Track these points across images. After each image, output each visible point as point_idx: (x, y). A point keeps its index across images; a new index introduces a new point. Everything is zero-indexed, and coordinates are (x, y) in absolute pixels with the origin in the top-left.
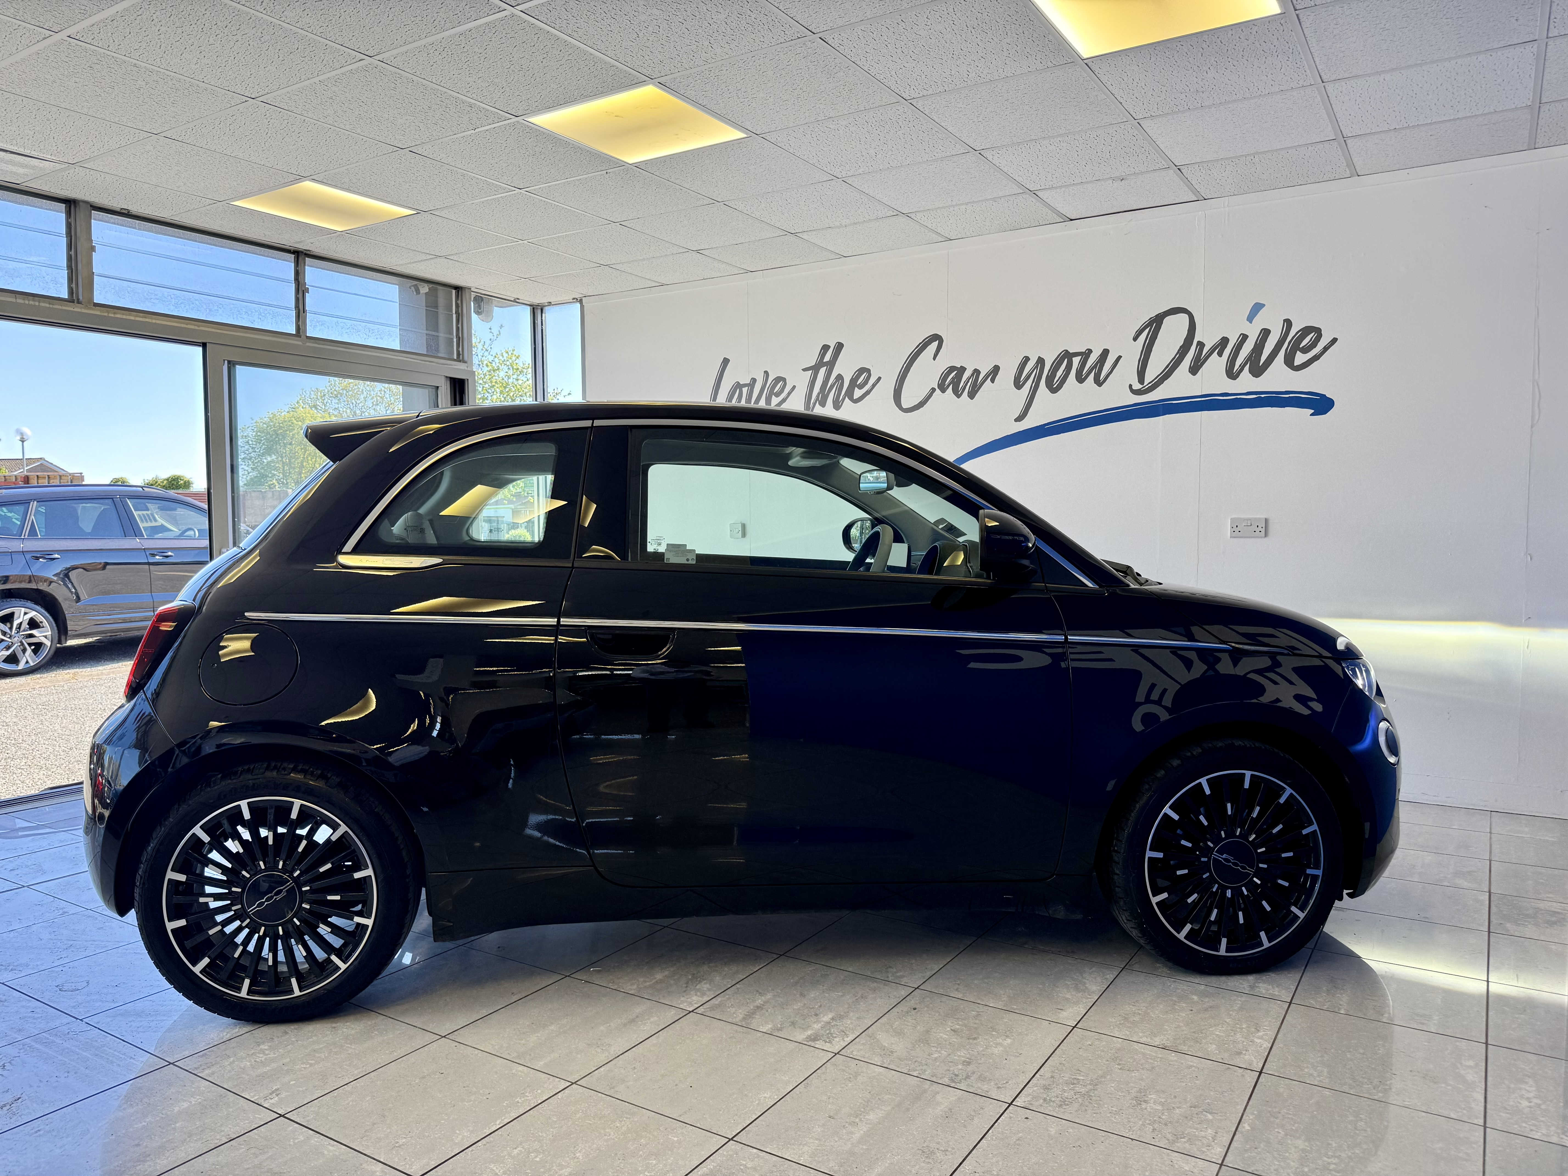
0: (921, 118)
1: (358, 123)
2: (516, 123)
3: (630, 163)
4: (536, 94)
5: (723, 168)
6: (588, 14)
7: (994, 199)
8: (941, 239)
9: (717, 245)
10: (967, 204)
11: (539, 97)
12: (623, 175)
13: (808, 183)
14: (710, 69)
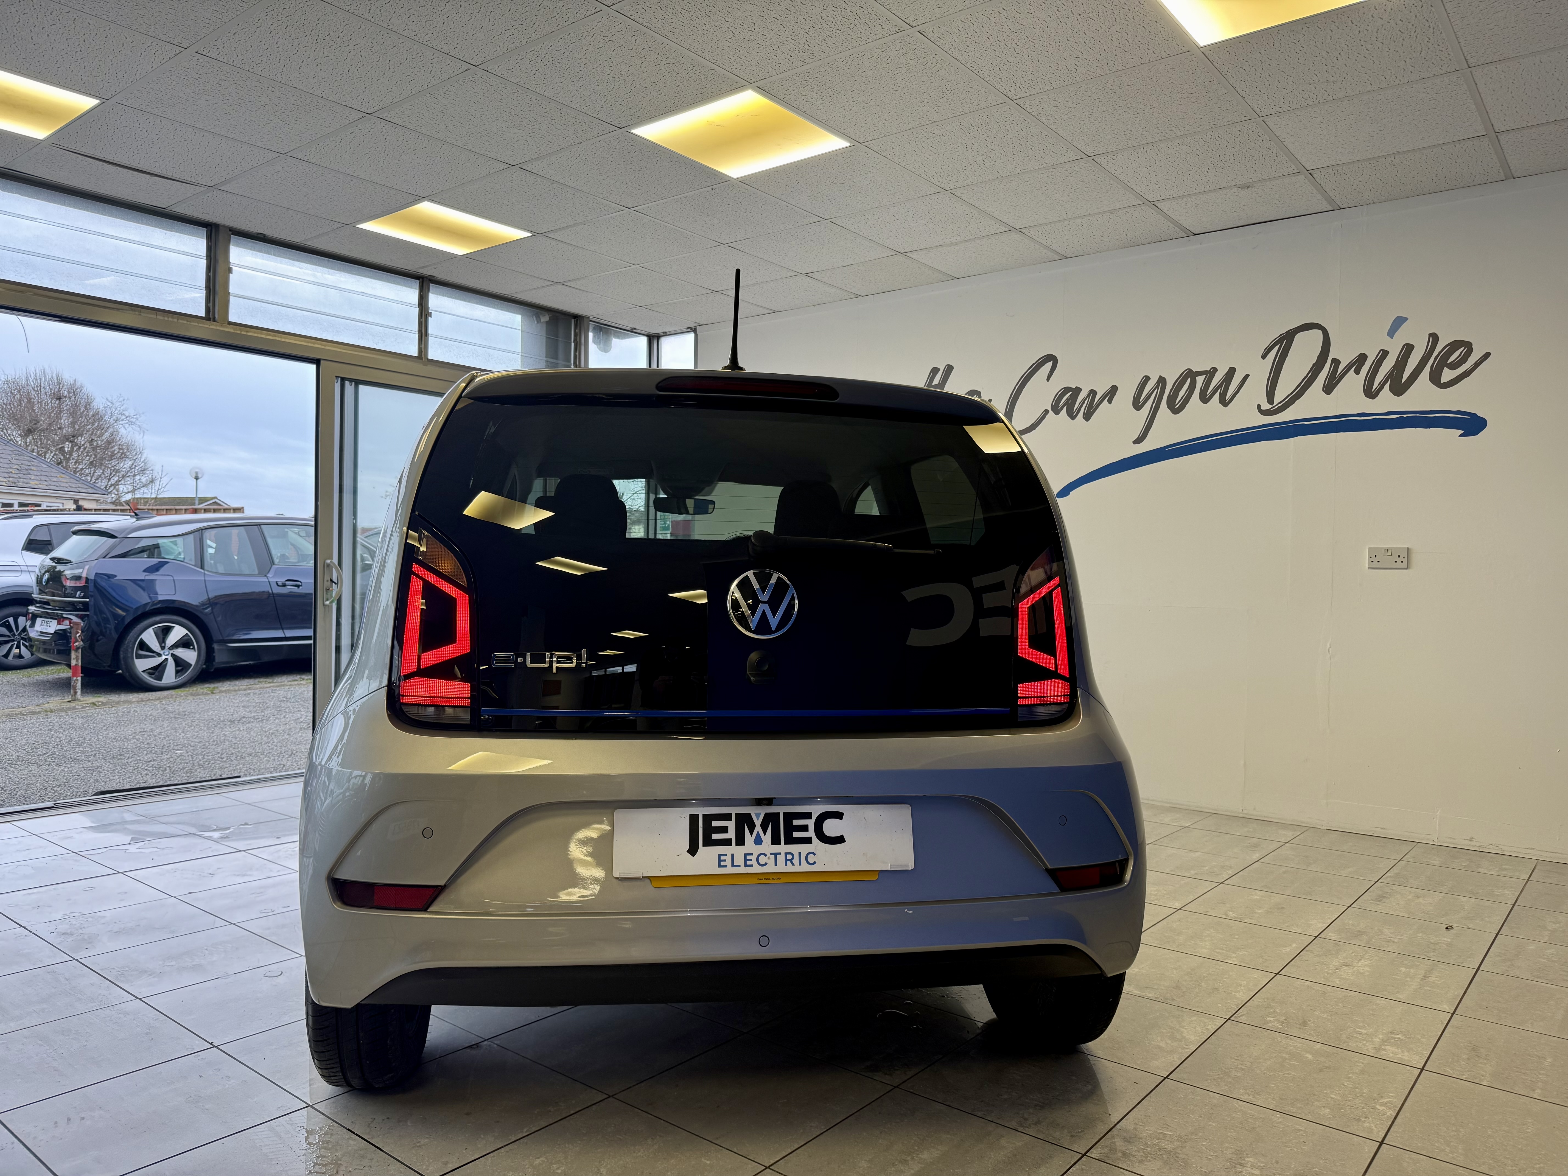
0: (1029, 120)
1: (469, 138)
2: (620, 136)
3: (735, 176)
4: (637, 103)
5: (828, 181)
6: (683, 12)
7: (1111, 212)
8: (1057, 257)
9: (827, 267)
10: (1083, 217)
11: (640, 106)
12: (728, 191)
13: (916, 197)
14: (808, 71)
